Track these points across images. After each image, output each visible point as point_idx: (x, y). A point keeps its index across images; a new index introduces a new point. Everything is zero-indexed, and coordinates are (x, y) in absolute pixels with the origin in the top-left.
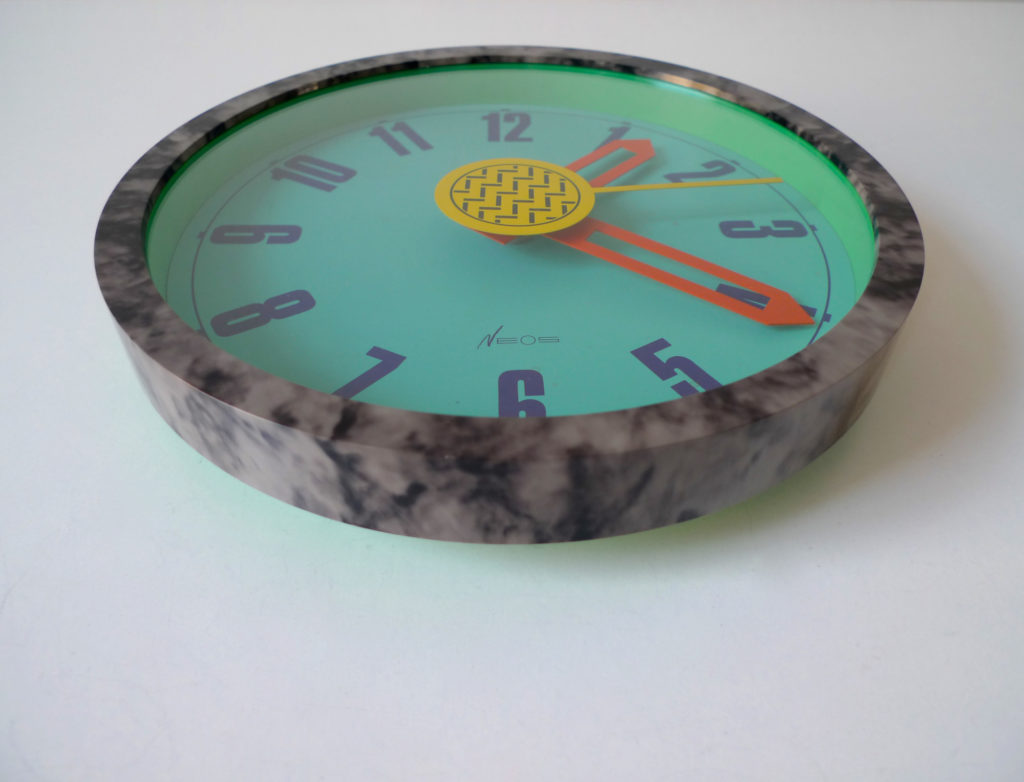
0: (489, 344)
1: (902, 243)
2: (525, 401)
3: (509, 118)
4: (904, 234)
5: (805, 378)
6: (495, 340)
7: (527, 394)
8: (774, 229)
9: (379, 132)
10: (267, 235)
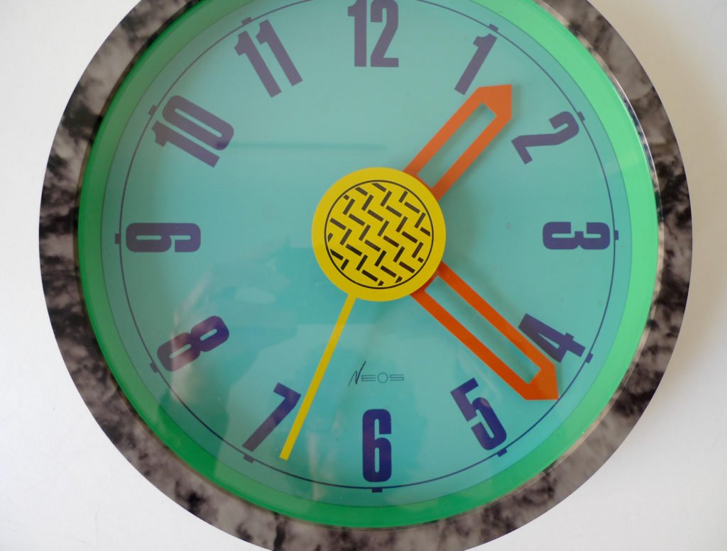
0: (356, 382)
1: (661, 343)
2: (378, 439)
3: (376, 18)
4: (666, 331)
5: (546, 496)
6: (360, 378)
7: (381, 432)
8: (586, 236)
9: (245, 46)
10: (174, 238)
